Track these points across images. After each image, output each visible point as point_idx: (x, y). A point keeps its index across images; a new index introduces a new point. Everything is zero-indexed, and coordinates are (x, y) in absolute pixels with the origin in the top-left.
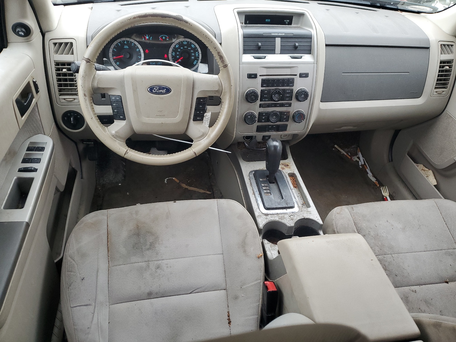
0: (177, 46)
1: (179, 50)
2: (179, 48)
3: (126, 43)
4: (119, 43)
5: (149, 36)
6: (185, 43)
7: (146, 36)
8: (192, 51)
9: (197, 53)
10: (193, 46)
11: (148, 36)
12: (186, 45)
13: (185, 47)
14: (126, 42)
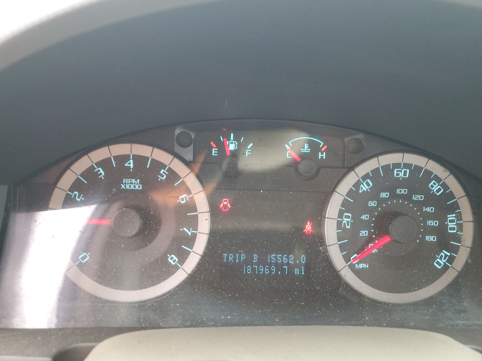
0: (364, 188)
1: (372, 204)
2: (374, 194)
3: (132, 166)
4: (99, 164)
5: (239, 141)
6: (401, 174)
7: (229, 139)
8: (428, 209)
9: (451, 217)
10: (435, 187)
11: (236, 138)
12: (402, 183)
13: (398, 191)
14: (131, 164)
